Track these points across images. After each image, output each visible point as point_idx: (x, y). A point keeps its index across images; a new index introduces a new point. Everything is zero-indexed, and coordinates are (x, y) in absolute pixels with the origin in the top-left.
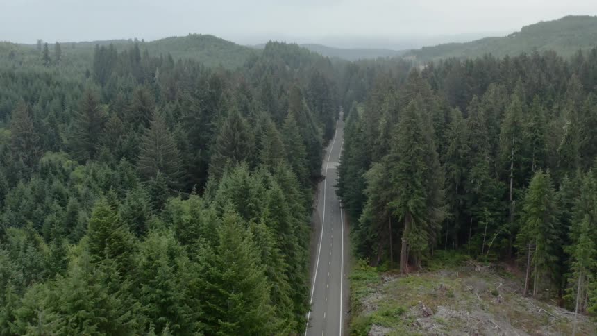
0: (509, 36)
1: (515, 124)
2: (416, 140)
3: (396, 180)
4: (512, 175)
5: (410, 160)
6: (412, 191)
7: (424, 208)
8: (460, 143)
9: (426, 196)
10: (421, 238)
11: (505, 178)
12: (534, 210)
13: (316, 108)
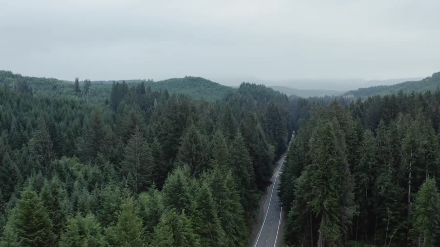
0: (423, 80)
1: (412, 142)
2: (330, 153)
3: (314, 185)
4: (410, 182)
5: (325, 168)
6: (327, 193)
7: (336, 207)
8: (369, 157)
9: (338, 197)
10: (333, 230)
11: (404, 185)
12: (423, 210)
13: (271, 131)
